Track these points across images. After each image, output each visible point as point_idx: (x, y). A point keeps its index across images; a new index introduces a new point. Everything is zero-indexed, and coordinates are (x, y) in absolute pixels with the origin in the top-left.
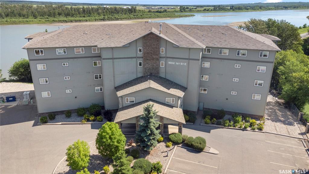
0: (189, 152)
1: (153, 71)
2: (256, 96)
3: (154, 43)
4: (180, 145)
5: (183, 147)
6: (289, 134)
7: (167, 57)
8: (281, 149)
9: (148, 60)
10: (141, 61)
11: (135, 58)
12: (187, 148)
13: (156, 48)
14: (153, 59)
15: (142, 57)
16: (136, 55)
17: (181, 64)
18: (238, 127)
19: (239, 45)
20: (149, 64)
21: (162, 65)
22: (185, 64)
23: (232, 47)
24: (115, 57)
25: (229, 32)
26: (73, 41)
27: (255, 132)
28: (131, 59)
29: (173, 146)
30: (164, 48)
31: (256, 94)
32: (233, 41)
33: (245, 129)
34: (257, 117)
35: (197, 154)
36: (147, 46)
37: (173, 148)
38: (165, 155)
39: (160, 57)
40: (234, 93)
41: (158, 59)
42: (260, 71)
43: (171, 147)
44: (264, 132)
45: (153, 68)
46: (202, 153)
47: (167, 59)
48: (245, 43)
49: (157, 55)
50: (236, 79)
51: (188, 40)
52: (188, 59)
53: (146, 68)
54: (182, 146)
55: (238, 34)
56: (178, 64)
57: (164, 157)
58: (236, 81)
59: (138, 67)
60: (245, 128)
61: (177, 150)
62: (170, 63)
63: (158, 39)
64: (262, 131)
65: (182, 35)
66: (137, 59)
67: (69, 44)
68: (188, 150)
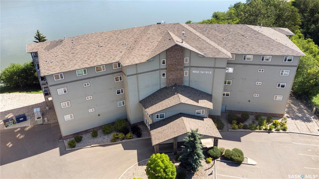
0: (229, 165)
1: (177, 81)
2: (277, 97)
3: (178, 54)
4: (219, 159)
5: (223, 161)
6: (311, 132)
7: (192, 67)
8: (308, 150)
9: (172, 71)
10: (164, 72)
11: (158, 70)
12: (226, 161)
13: (181, 58)
14: (178, 70)
15: (166, 69)
16: (160, 67)
17: (206, 72)
18: (264, 129)
19: (263, 51)
20: (173, 75)
21: (186, 74)
22: (210, 72)
23: (256, 54)
24: (139, 72)
25: (249, 34)
26: (91, 59)
27: (280, 133)
28: (154, 72)
29: (213, 161)
30: (188, 58)
31: (278, 96)
32: (256, 45)
33: (270, 131)
34: (277, 115)
35: (237, 167)
36: (171, 58)
37: (214, 163)
38: (210, 173)
39: (185, 67)
40: (256, 95)
41: (182, 70)
42: (283, 75)
43: (212, 162)
44: (288, 133)
45: (177, 79)
46: (241, 165)
47: (191, 68)
48: (269, 47)
49: (182, 65)
50: (259, 82)
51: (211, 47)
52: (213, 68)
53: (170, 79)
54: (220, 159)
55: (258, 35)
56: (202, 72)
57: (209, 175)
58: (259, 84)
59: (161, 79)
60: (270, 129)
61: (218, 166)
62: (194, 72)
63: (182, 49)
64: (286, 132)
65: (203, 40)
66: (160, 71)
67: (89, 63)
68: (228, 164)
